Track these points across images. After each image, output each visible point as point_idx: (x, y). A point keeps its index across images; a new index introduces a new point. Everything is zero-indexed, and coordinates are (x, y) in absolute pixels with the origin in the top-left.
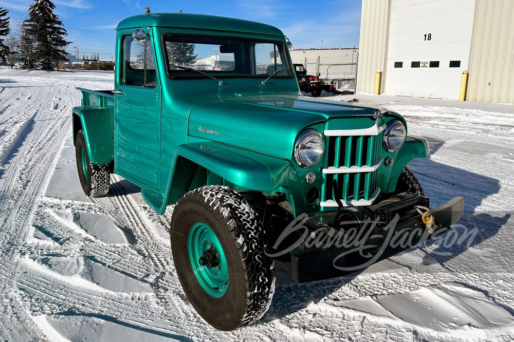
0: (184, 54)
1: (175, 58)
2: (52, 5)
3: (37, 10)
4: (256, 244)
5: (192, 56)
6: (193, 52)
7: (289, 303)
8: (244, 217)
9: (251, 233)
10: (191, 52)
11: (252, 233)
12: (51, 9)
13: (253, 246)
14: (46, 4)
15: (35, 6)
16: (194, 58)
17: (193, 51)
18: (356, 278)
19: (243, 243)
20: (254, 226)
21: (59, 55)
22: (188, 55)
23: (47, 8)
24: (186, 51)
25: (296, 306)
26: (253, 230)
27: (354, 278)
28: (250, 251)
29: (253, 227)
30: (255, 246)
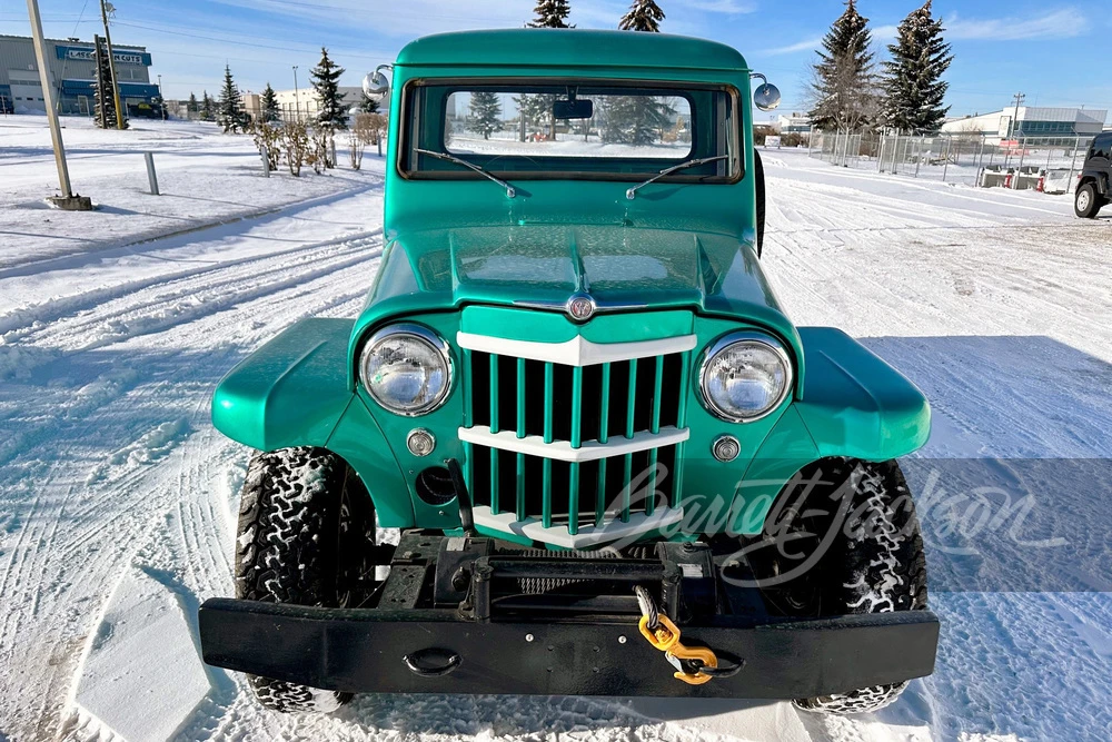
0: (916, 104)
1: (893, 116)
2: (658, 14)
3: (633, 26)
4: (278, 557)
5: (936, 109)
6: (941, 101)
7: (459, 711)
8: (282, 494)
9: (275, 530)
10: (936, 102)
11: (280, 531)
12: (656, 21)
13: (268, 560)
14: (649, 12)
15: (630, 17)
16: (941, 114)
17: (941, 98)
18: (659, 726)
19: (249, 545)
20: (292, 519)
21: (657, 114)
22: (925, 107)
23: (649, 19)
24: (924, 99)
25: (462, 723)
26: (283, 526)
27: (654, 723)
28: (257, 567)
29: (288, 521)
30: (273, 561)
